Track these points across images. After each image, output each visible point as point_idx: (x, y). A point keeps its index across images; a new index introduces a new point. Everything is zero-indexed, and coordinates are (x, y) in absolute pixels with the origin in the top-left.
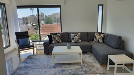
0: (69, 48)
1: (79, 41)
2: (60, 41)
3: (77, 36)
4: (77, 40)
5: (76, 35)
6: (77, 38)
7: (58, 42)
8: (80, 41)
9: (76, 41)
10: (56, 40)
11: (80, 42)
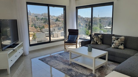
0: (90, 50)
1: (119, 47)
2: (99, 43)
3: (119, 40)
4: (116, 45)
5: (117, 39)
6: (118, 42)
7: (97, 43)
8: (122, 47)
9: (116, 47)
10: (94, 41)
11: (120, 49)
